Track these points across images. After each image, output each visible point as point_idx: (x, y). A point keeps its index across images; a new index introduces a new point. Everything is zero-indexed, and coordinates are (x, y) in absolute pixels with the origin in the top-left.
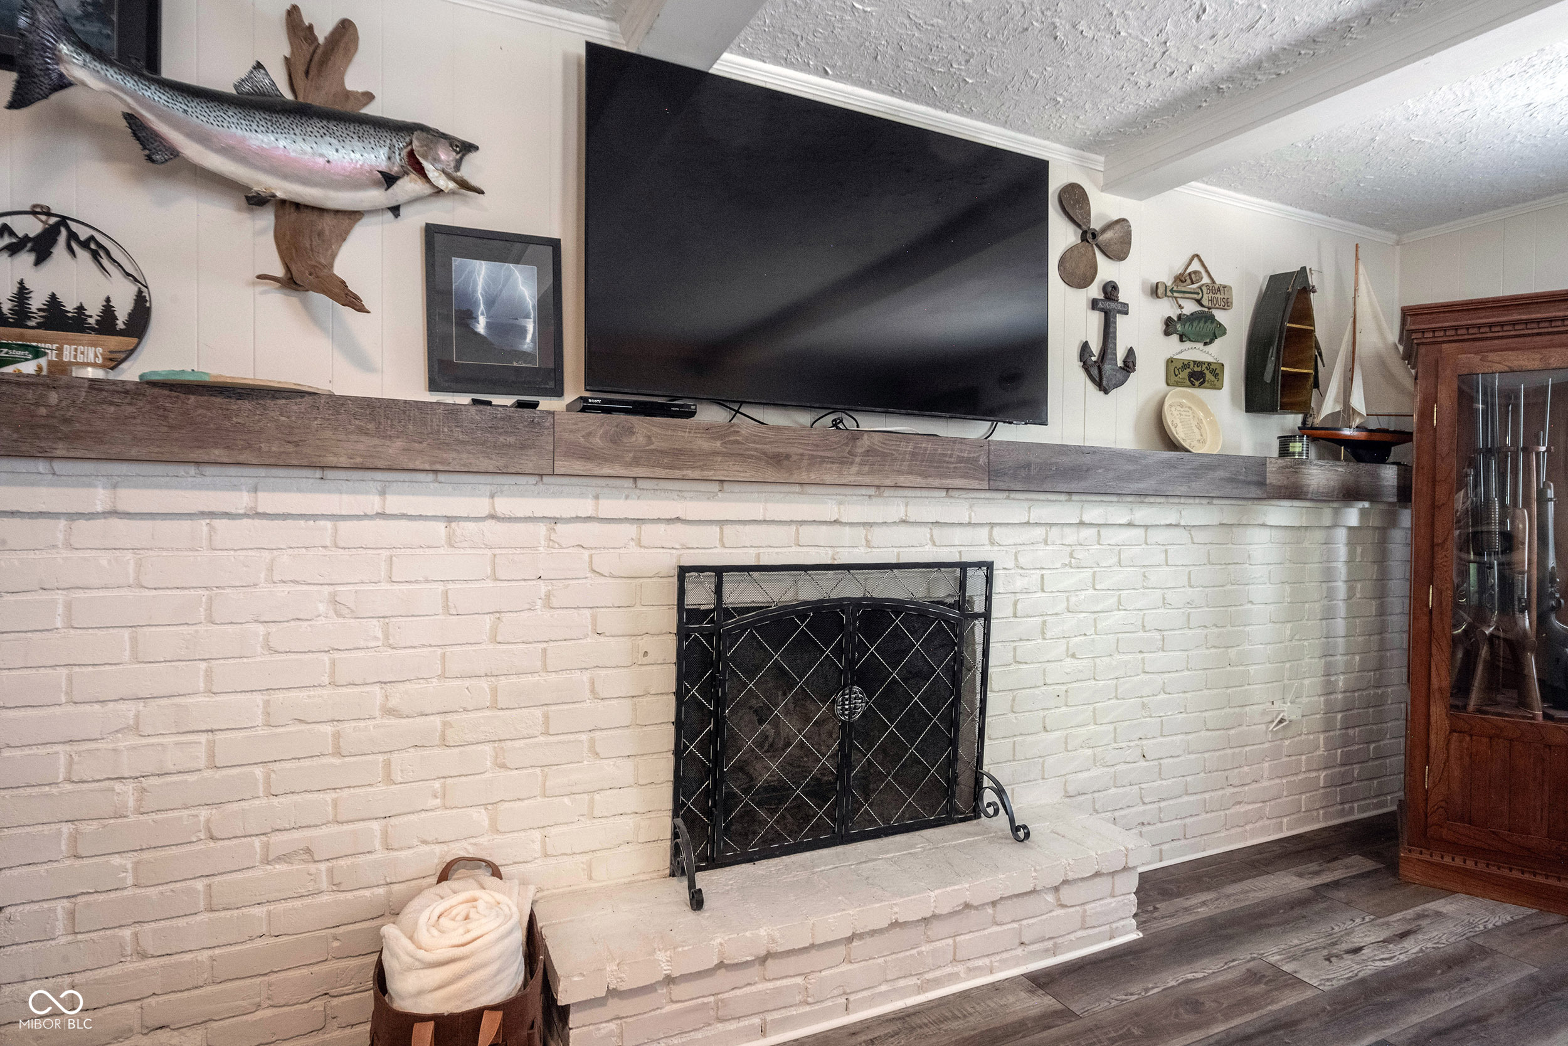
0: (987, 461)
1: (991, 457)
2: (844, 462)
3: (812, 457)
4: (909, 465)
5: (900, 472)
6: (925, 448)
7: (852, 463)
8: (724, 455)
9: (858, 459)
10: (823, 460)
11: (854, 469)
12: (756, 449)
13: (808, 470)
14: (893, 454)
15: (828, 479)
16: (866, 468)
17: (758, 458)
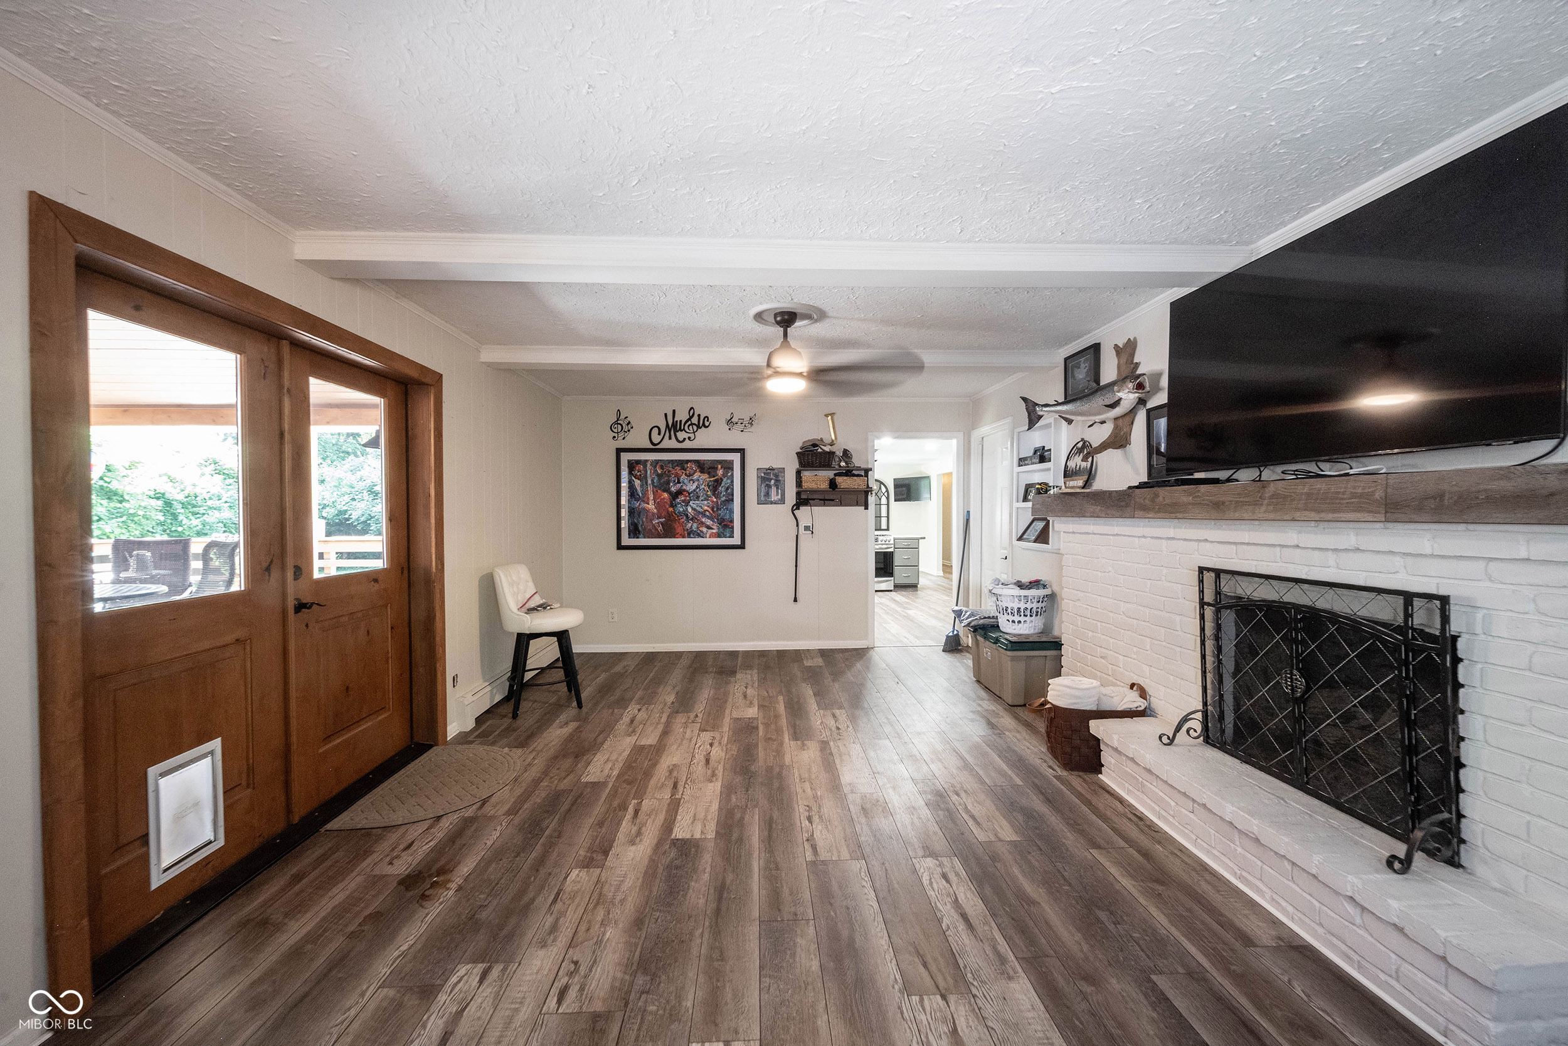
0: (1383, 494)
1: (1389, 490)
2: (1256, 504)
3: (1237, 502)
4: (1305, 504)
5: (1297, 509)
6: (1320, 489)
7: (1262, 505)
8: (1193, 504)
9: (1266, 502)
10: (1244, 503)
11: (1263, 508)
12: (1207, 500)
13: (1235, 511)
14: (1291, 496)
15: (1246, 516)
16: (1272, 507)
17: (1208, 505)
